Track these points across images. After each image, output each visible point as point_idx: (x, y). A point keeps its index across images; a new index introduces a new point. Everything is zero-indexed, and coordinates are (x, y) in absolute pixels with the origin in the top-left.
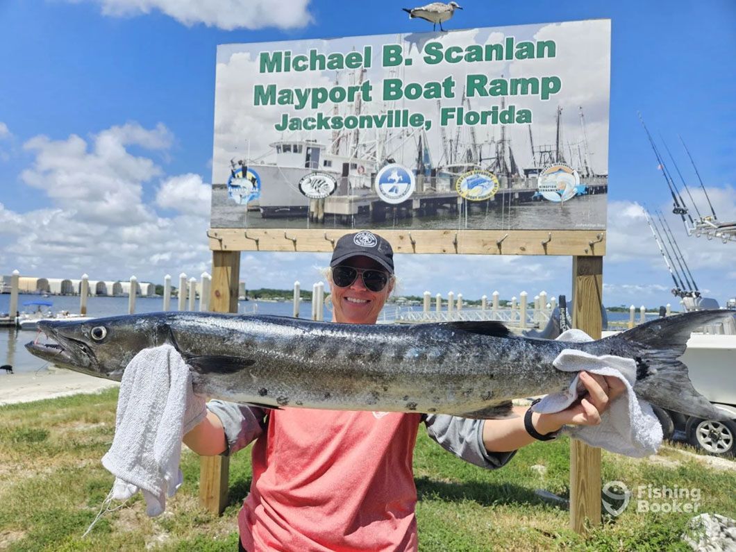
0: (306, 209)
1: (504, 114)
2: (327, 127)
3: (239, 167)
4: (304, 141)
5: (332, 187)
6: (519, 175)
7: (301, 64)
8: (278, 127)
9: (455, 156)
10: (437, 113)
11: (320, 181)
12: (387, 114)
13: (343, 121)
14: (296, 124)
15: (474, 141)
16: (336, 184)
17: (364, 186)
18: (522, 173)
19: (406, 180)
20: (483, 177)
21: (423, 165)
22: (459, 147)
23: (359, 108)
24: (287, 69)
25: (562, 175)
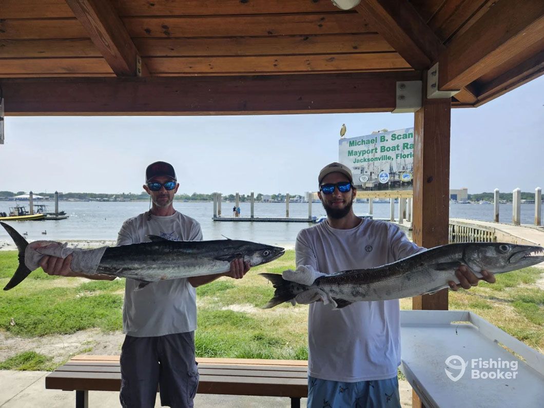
0: (361, 185)
5: (367, 179)
7: (359, 143)
8: (354, 162)
9: (400, 168)
10: (395, 155)
11: (364, 177)
12: (381, 156)
13: (370, 159)
14: (358, 161)
15: (405, 163)
16: (369, 178)
17: (376, 178)
19: (387, 176)
20: (408, 174)
21: (391, 171)
22: (401, 165)
23: (374, 155)
24: (356, 145)
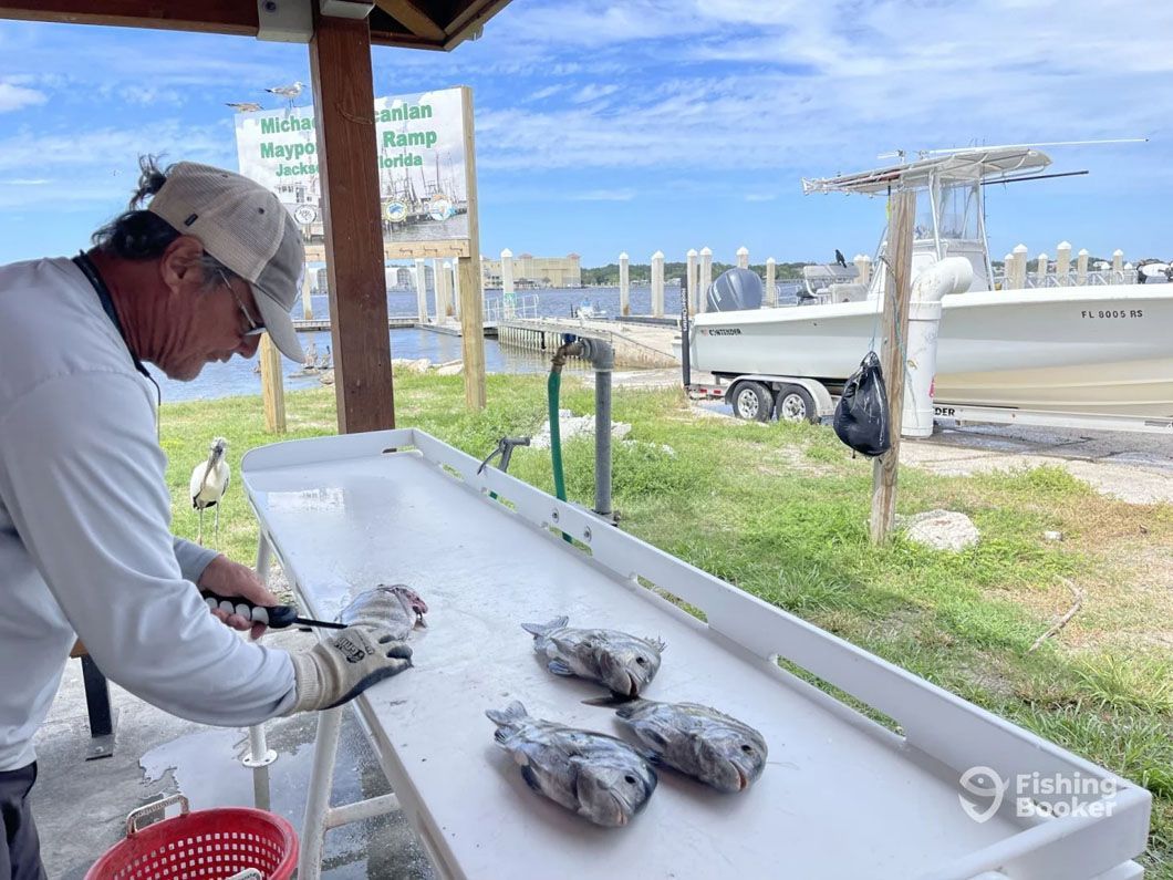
1: (406, 159)
2: (306, 173)
4: (294, 183)
5: (313, 216)
6: (418, 203)
7: (286, 126)
8: (279, 174)
11: (306, 212)
14: (288, 171)
16: (316, 213)
20: (398, 205)
24: (278, 131)
25: (442, 201)
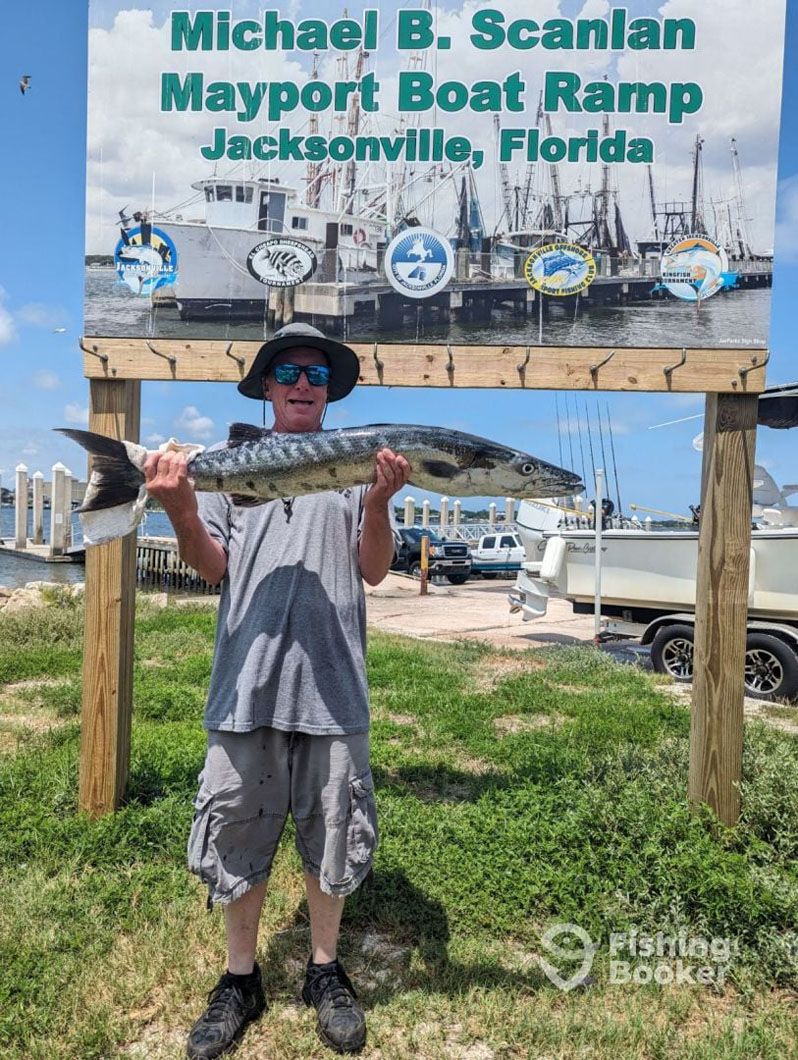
0: (262, 304)
2: (298, 156)
3: (133, 225)
4: (256, 179)
5: (307, 266)
6: (630, 254)
8: (207, 153)
9: (524, 215)
10: (493, 138)
11: (286, 255)
12: (405, 136)
13: (327, 146)
14: (240, 148)
15: (556, 190)
16: (314, 261)
17: (365, 264)
18: (634, 249)
19: (438, 257)
20: (571, 255)
21: (467, 230)
22: (530, 200)
23: (355, 123)
24: (223, 46)
25: (699, 254)
